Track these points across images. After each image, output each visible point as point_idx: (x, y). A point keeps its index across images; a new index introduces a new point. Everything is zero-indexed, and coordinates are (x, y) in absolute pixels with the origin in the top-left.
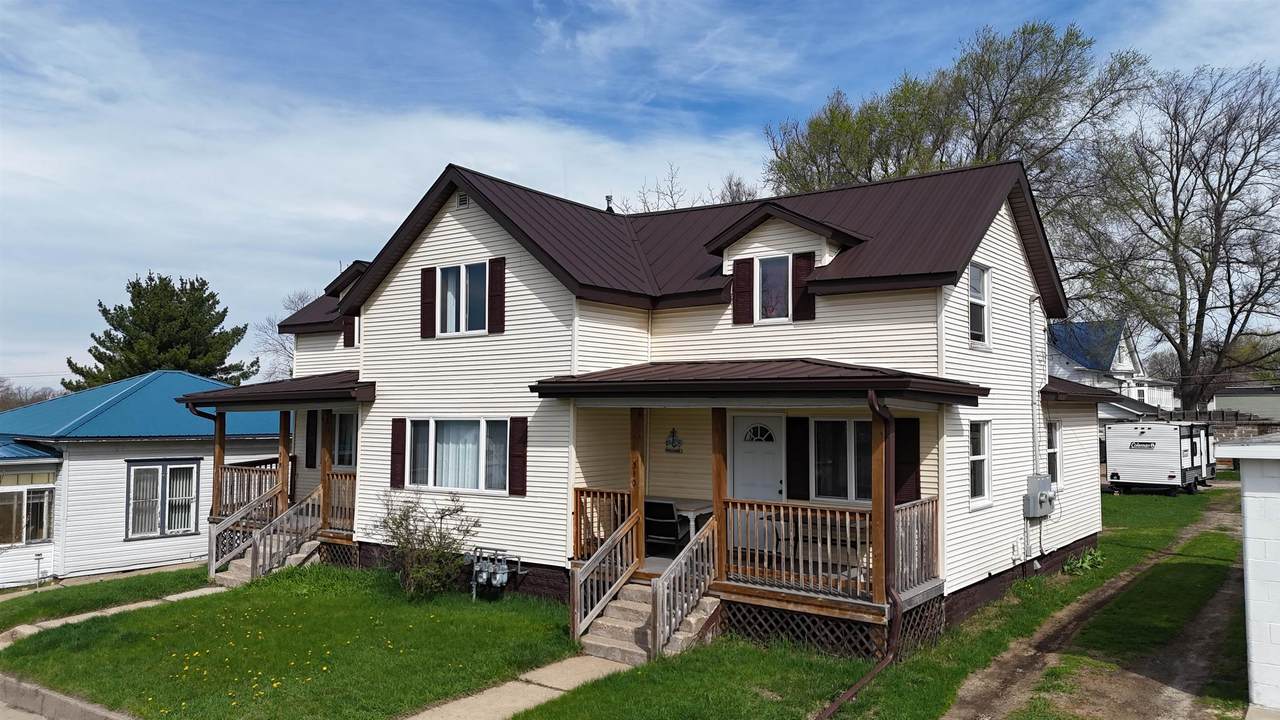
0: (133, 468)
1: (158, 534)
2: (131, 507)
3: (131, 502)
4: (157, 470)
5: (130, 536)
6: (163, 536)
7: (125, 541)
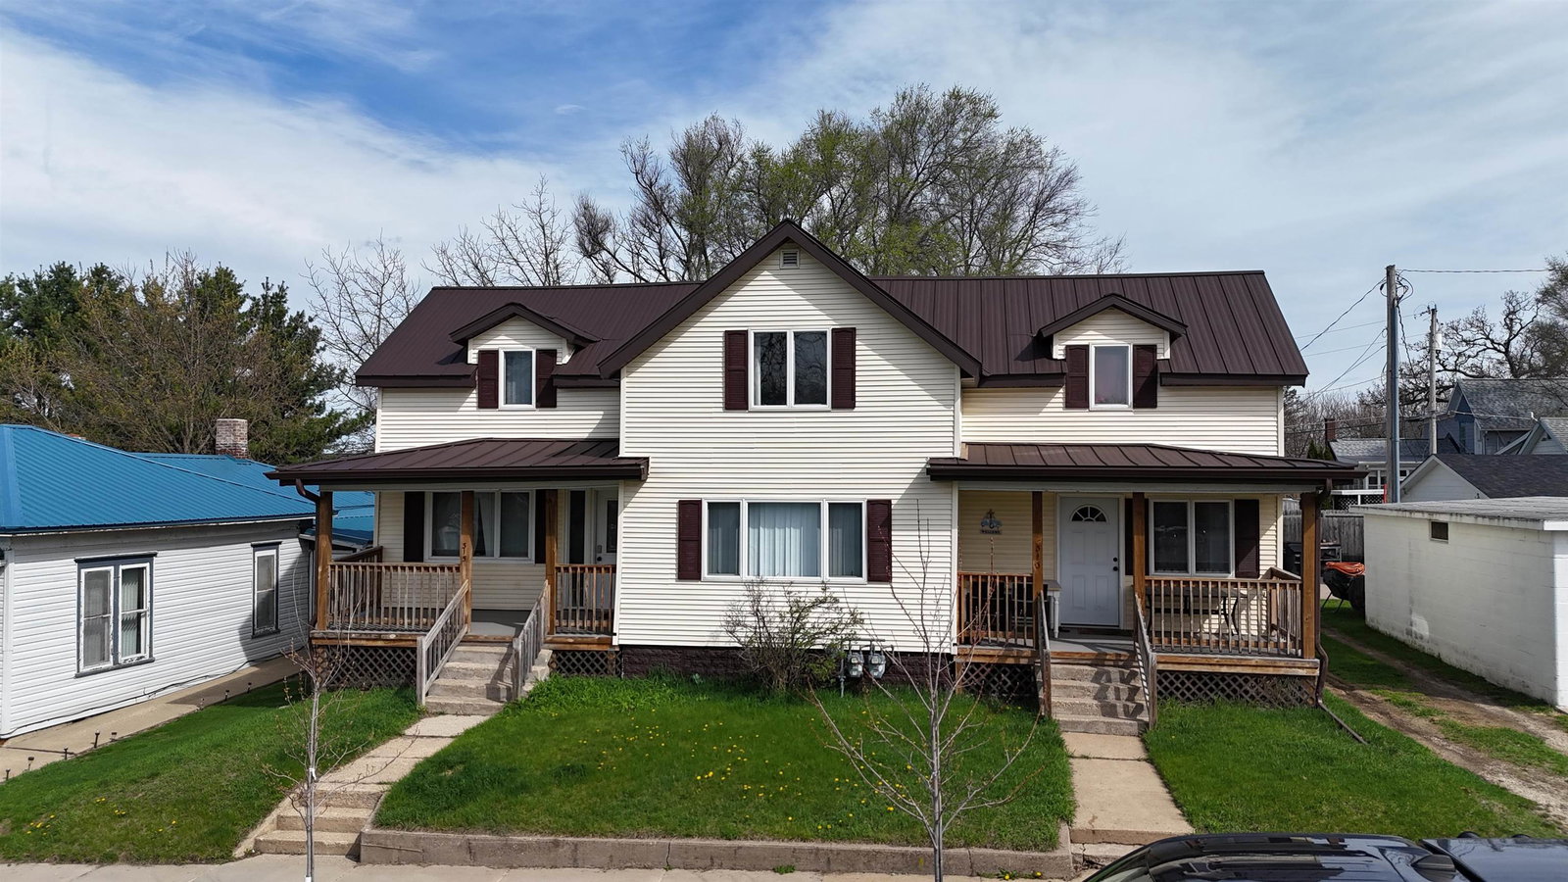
0: (83, 571)
1: (110, 664)
2: (82, 628)
3: (82, 620)
4: (108, 572)
5: (83, 670)
6: (118, 667)
7: (77, 677)
